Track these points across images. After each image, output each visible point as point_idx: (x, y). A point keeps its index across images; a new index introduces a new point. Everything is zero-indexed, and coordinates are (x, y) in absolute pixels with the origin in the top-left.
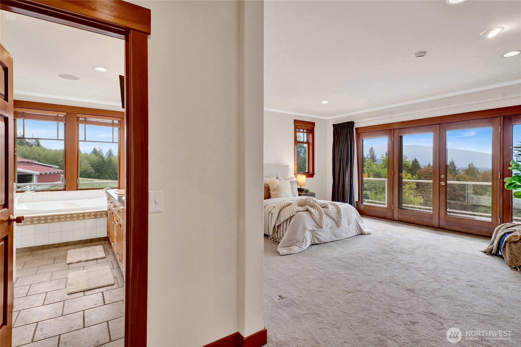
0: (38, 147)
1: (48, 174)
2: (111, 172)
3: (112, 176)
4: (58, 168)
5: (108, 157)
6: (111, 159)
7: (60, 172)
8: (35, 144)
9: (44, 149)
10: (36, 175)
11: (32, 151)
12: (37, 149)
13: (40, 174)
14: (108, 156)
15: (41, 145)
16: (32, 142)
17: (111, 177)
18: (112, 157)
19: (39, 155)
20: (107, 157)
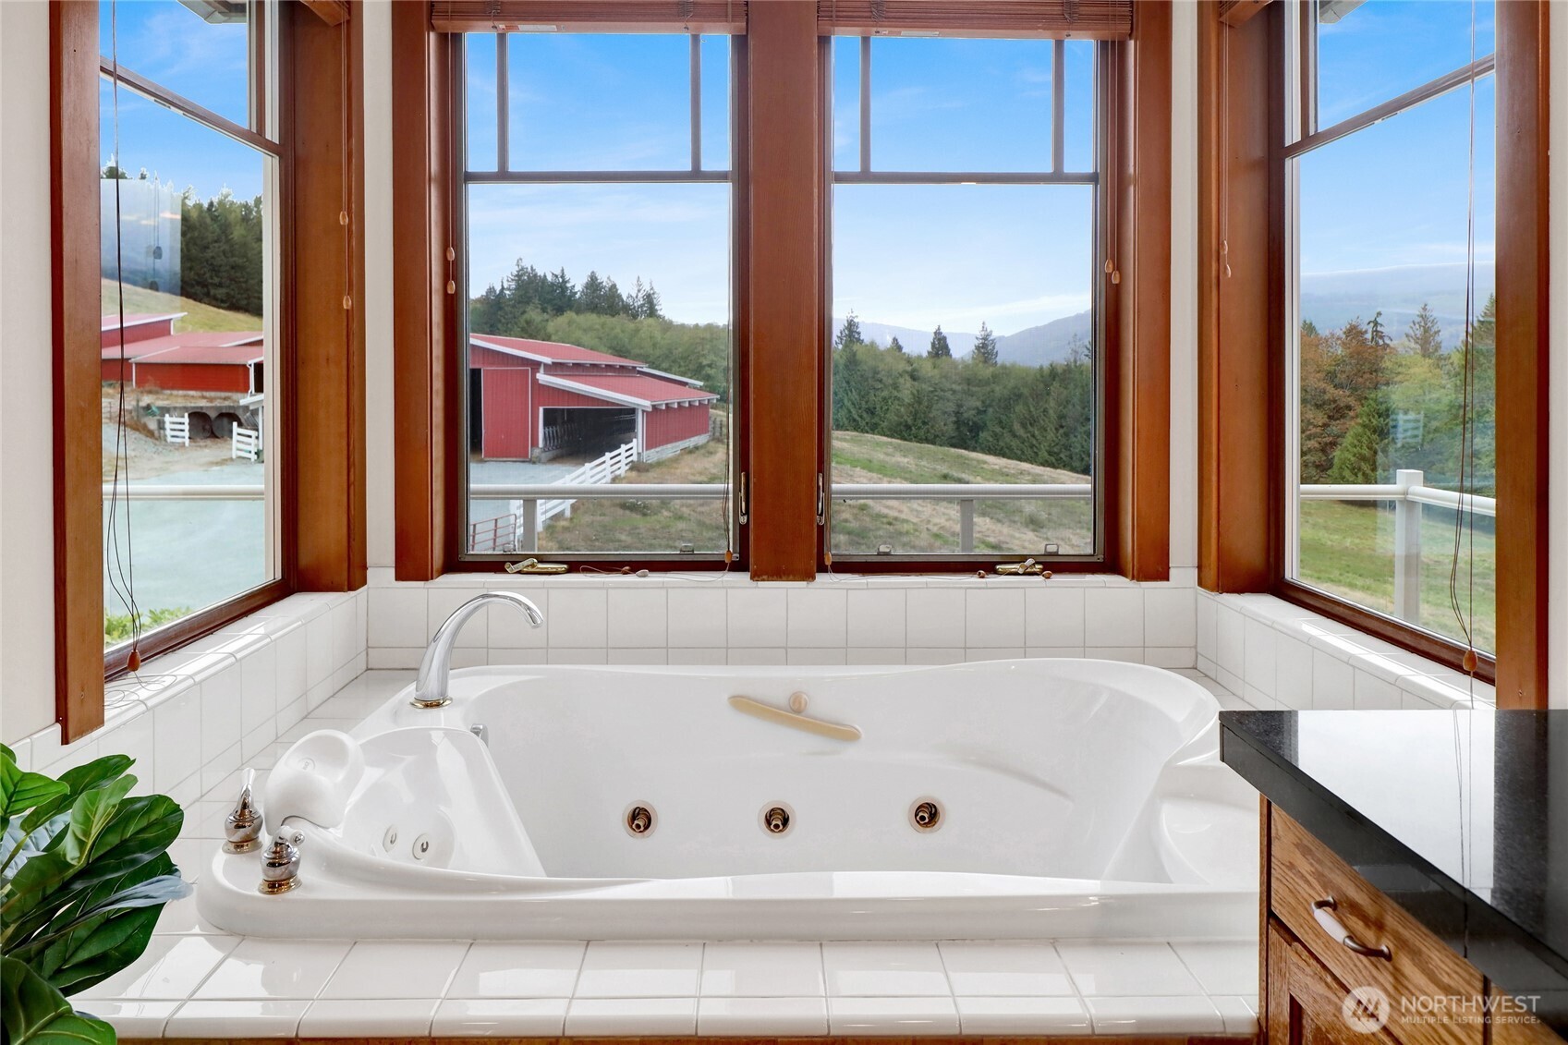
0: (651, 320)
1: (675, 409)
2: (853, 404)
3: (858, 419)
4: (701, 389)
5: (846, 346)
6: (854, 355)
7: (706, 402)
8: (645, 309)
9: (668, 326)
10: (643, 411)
11: (637, 331)
12: (649, 326)
13: (654, 406)
14: (843, 342)
15: (660, 313)
16: (636, 304)
17: (855, 420)
18: (856, 347)
19: (654, 345)
20: (840, 347)
